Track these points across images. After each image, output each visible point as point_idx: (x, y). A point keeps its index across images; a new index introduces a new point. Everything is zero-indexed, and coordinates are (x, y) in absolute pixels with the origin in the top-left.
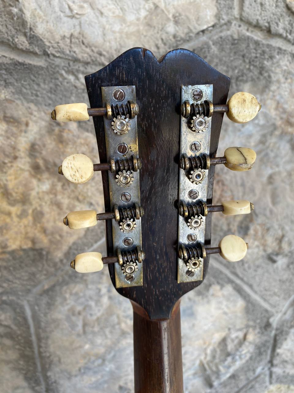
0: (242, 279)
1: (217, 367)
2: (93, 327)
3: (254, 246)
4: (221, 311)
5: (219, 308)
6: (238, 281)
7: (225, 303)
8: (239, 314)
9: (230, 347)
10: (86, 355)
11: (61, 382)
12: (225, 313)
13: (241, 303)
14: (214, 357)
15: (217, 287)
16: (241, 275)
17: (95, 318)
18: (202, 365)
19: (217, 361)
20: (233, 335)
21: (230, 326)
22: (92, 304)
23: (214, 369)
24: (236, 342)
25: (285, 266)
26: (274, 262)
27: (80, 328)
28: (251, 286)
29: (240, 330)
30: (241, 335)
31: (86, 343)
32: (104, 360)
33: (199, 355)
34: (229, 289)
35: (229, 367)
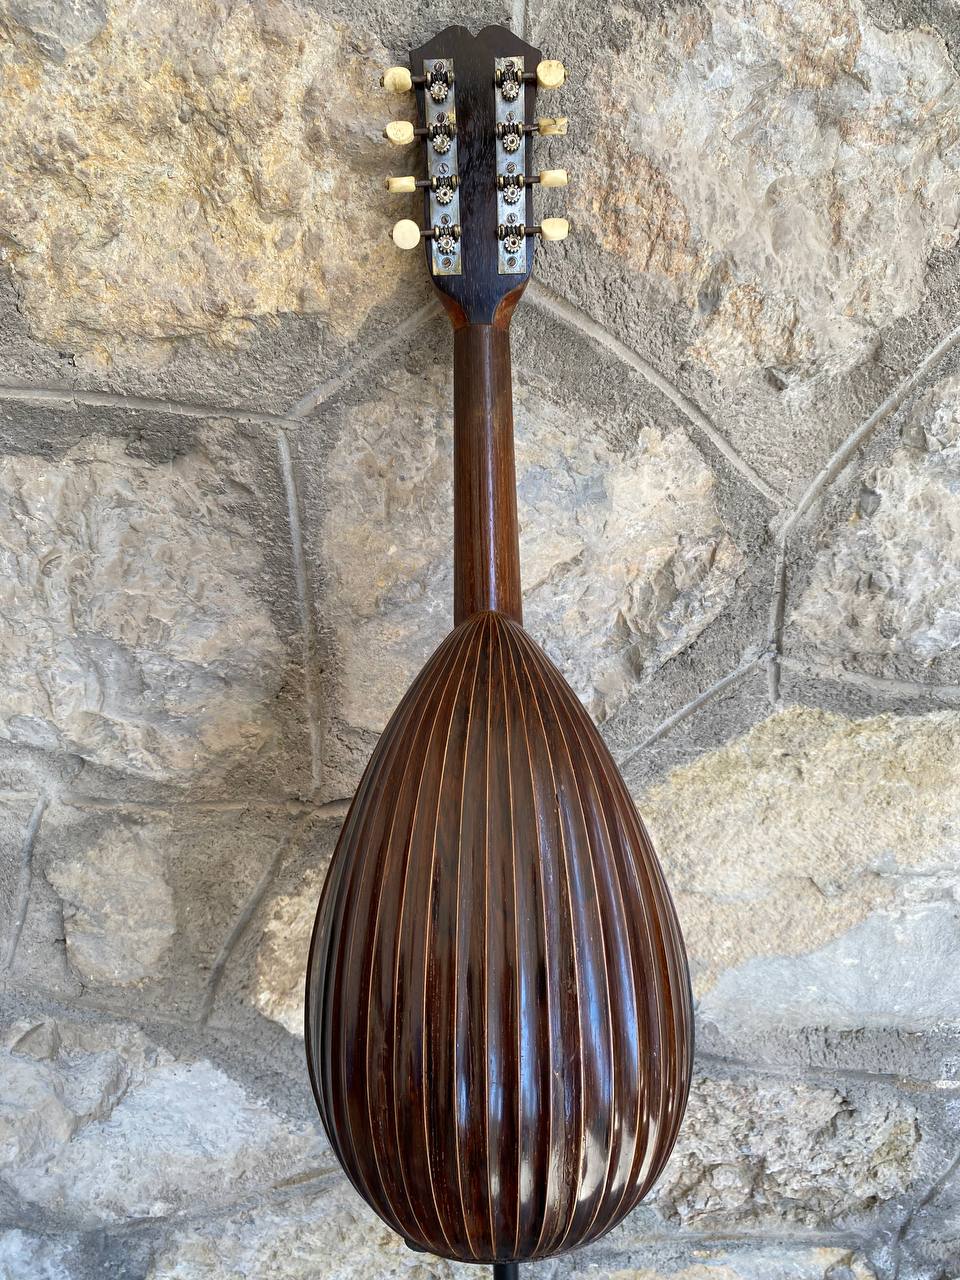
0: (706, 417)
1: (653, 627)
2: (405, 506)
3: (736, 343)
4: (663, 493)
5: (660, 486)
6: (700, 423)
7: (671, 473)
8: (702, 503)
9: (681, 580)
10: (390, 570)
11: (341, 631)
12: (671, 498)
13: (704, 475)
14: (647, 604)
15: (656, 433)
16: (704, 408)
17: (410, 485)
18: (622, 622)
19: (653, 613)
20: (689, 556)
21: (682, 532)
22: (407, 452)
23: (647, 630)
24: (694, 569)
25: (806, 405)
26: (780, 387)
27: (380, 510)
28: (726, 436)
29: (702, 540)
30: (704, 552)
31: (391, 542)
32: (424, 586)
33: (618, 600)
34: (678, 437)
35: (678, 627)
